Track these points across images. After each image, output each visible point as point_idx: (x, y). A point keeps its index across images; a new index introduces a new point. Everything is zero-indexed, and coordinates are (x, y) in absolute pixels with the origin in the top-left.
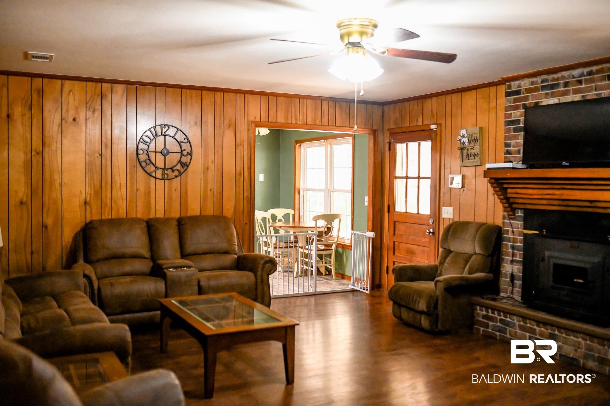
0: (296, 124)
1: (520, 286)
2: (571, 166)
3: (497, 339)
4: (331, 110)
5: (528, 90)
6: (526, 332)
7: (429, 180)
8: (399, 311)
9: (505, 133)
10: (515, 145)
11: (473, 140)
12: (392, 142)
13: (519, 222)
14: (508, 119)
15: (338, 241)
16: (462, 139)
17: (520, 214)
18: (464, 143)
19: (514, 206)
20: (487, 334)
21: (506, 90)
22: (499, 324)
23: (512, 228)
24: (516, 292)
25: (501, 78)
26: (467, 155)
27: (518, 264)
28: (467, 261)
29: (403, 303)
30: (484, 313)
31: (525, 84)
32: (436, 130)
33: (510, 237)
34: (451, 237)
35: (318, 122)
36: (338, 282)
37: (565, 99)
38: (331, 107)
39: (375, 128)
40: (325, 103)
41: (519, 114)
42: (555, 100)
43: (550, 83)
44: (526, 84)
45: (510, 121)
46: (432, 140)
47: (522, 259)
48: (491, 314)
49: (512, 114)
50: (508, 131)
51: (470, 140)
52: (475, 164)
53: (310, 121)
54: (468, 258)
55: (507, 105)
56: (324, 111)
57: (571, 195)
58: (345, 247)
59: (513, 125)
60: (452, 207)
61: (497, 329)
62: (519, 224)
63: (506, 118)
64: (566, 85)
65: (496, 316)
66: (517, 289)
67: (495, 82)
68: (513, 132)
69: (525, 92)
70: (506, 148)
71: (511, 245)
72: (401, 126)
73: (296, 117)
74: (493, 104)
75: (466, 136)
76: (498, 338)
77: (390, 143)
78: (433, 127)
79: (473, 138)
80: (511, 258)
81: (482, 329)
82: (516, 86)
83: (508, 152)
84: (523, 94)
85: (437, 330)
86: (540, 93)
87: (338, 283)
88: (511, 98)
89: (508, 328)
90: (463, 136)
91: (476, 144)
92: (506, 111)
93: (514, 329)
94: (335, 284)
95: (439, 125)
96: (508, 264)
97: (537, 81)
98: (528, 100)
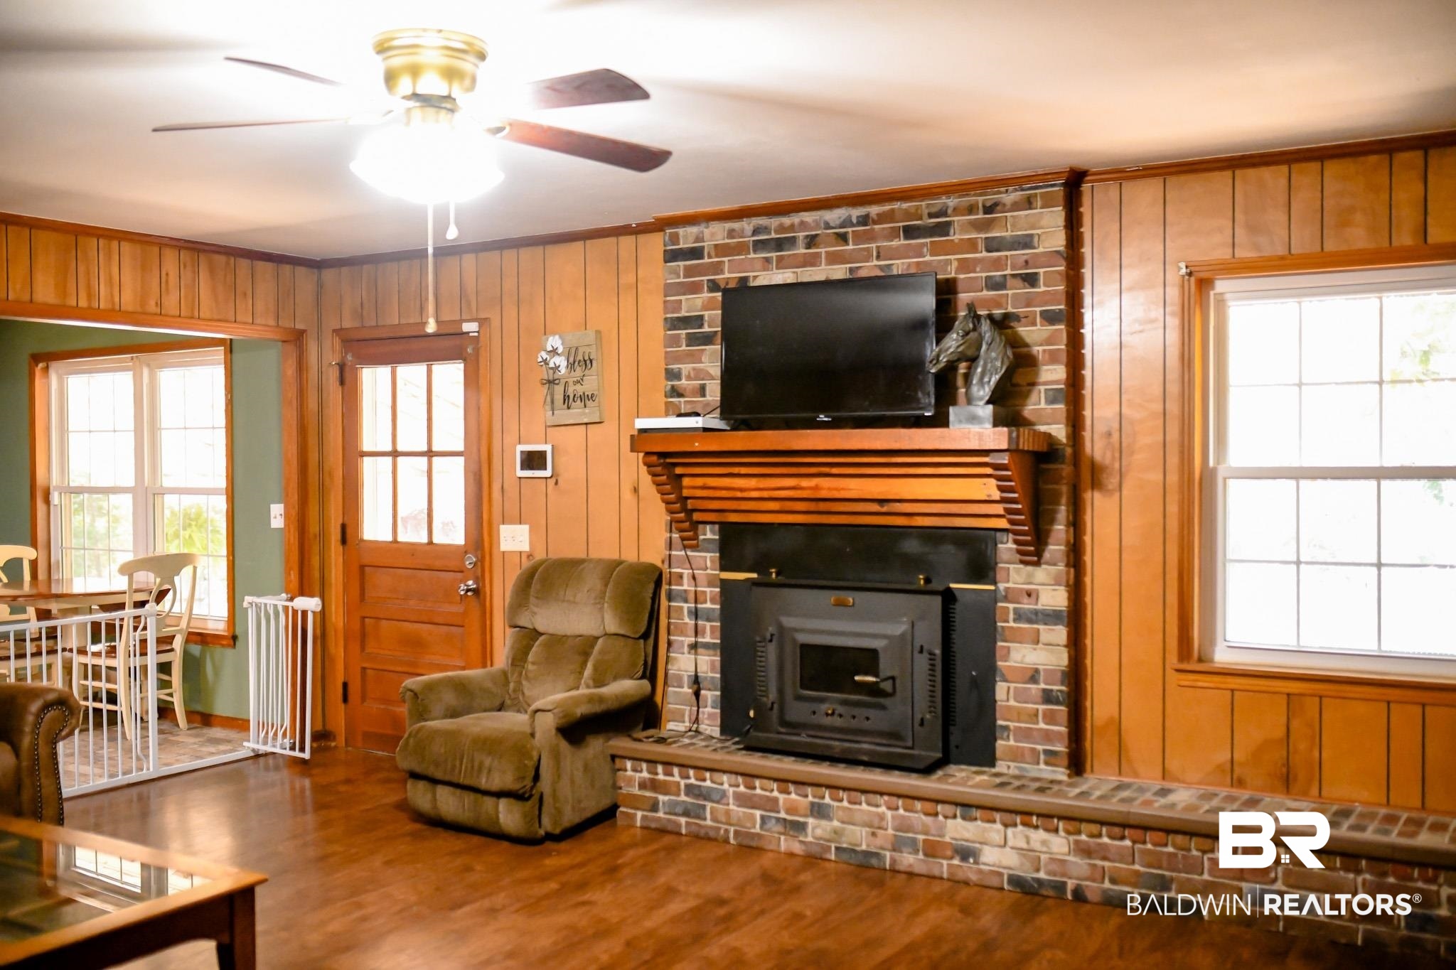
0: (90, 308)
1: (714, 702)
2: (835, 424)
3: (682, 834)
4: (187, 275)
5: (721, 250)
6: (753, 808)
7: (461, 460)
8: (429, 796)
9: (665, 347)
10: (692, 375)
11: (581, 362)
12: (350, 364)
13: (708, 555)
14: (673, 313)
15: (191, 625)
16: (551, 359)
17: (709, 536)
18: (556, 368)
19: (696, 516)
20: (653, 825)
21: (665, 246)
22: (683, 798)
23: (692, 568)
24: (706, 716)
25: (653, 218)
26: (566, 398)
27: (711, 652)
28: (586, 654)
29: (439, 775)
30: (645, 775)
31: (713, 234)
32: (476, 334)
33: (685, 591)
34: (537, 598)
35: (152, 307)
36: (197, 736)
37: (809, 273)
38: (185, 266)
39: (300, 326)
40: (170, 257)
41: (699, 303)
42: (786, 275)
43: (773, 235)
44: (715, 234)
45: (679, 319)
46: (465, 360)
47: (717, 639)
48: (661, 777)
49: (683, 303)
50: (674, 341)
51: (571, 360)
52: (586, 420)
53: (128, 300)
54: (585, 646)
55: (668, 281)
56: (167, 274)
57: (836, 489)
58: (209, 639)
59: (685, 329)
60: (525, 523)
61: (679, 810)
62: (708, 560)
63: (666, 311)
64: (811, 241)
65: (677, 778)
66: (709, 710)
67: (634, 225)
68: (687, 346)
69: (713, 253)
70: (671, 381)
71: (688, 607)
72: (373, 323)
73: (89, 287)
74: (627, 278)
75: (560, 351)
76: (684, 831)
77: (342, 367)
78: (470, 327)
79: (580, 357)
80: (693, 639)
81: (639, 814)
82: (691, 239)
83: (675, 392)
84: (710, 257)
85: (542, 832)
86: (749, 256)
87: (201, 739)
88: (679, 266)
89: (709, 805)
90: (554, 352)
91: (587, 372)
92: (665, 296)
93: (724, 804)
94: (195, 743)
95: (483, 322)
96: (683, 653)
97: (743, 230)
98: (723, 273)
